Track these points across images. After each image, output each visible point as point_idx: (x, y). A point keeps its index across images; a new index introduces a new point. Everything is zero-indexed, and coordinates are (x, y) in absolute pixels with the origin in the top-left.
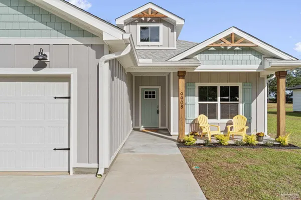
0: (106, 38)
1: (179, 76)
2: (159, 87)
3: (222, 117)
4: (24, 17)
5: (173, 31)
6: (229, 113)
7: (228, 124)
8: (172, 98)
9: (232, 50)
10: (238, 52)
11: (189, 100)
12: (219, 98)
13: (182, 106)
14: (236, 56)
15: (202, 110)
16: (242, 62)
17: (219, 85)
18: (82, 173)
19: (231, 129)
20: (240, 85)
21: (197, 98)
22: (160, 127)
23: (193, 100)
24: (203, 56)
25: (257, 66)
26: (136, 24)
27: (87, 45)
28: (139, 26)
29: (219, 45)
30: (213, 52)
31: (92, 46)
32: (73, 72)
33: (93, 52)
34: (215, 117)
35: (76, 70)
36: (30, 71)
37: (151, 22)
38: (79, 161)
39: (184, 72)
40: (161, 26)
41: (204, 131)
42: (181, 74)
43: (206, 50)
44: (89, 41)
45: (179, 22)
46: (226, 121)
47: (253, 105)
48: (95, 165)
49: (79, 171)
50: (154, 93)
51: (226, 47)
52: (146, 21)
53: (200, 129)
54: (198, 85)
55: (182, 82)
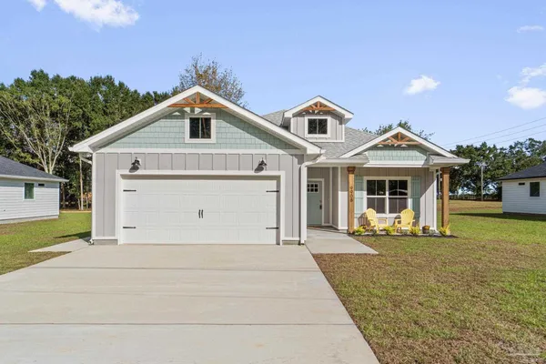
0: (309, 152)
1: (349, 171)
2: (323, 180)
3: (390, 212)
4: (247, 135)
5: (341, 124)
6: (398, 207)
7: (396, 218)
8: (340, 192)
9: (399, 148)
10: (404, 149)
11: (357, 194)
12: (387, 193)
13: (351, 200)
14: (404, 153)
15: (371, 204)
16: (408, 158)
17: (387, 179)
18: (288, 244)
19: (399, 222)
20: (409, 179)
21: (365, 193)
22: (323, 224)
23: (362, 195)
24: (371, 152)
25: (422, 162)
26: (303, 116)
27: (292, 155)
28: (306, 119)
29: (386, 143)
30: (381, 149)
31: (296, 156)
32: (282, 174)
33: (296, 160)
34: (383, 212)
35: (284, 172)
36: (252, 173)
37: (318, 114)
38: (286, 235)
39: (354, 168)
40: (329, 119)
41: (372, 225)
42: (351, 169)
43: (375, 148)
44: (294, 152)
45: (348, 116)
46: (395, 215)
47: (422, 199)
48: (298, 239)
49: (286, 243)
50: (316, 186)
51: (393, 145)
52: (313, 113)
53: (369, 224)
54: (366, 178)
55: (352, 177)
